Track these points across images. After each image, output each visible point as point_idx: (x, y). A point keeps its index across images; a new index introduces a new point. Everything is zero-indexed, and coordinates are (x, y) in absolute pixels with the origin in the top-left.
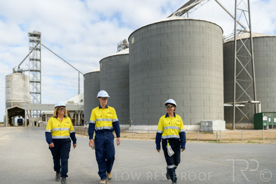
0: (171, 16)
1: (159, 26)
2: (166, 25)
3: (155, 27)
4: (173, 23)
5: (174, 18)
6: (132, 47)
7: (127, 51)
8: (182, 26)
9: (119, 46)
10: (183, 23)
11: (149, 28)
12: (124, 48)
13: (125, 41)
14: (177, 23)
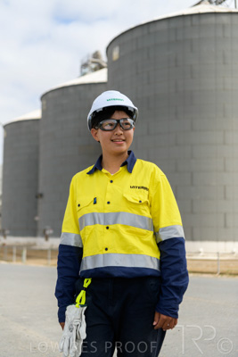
0: (199, 3)
1: (173, 24)
2: (188, 22)
3: (164, 25)
4: (204, 20)
5: (206, 8)
6: (113, 67)
7: (101, 76)
8: (224, 26)
9: (85, 65)
10: (225, 19)
11: (152, 29)
12: (95, 70)
13: (96, 55)
14: (212, 19)
